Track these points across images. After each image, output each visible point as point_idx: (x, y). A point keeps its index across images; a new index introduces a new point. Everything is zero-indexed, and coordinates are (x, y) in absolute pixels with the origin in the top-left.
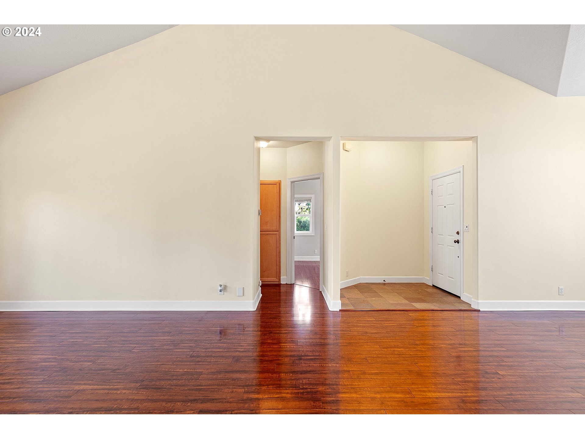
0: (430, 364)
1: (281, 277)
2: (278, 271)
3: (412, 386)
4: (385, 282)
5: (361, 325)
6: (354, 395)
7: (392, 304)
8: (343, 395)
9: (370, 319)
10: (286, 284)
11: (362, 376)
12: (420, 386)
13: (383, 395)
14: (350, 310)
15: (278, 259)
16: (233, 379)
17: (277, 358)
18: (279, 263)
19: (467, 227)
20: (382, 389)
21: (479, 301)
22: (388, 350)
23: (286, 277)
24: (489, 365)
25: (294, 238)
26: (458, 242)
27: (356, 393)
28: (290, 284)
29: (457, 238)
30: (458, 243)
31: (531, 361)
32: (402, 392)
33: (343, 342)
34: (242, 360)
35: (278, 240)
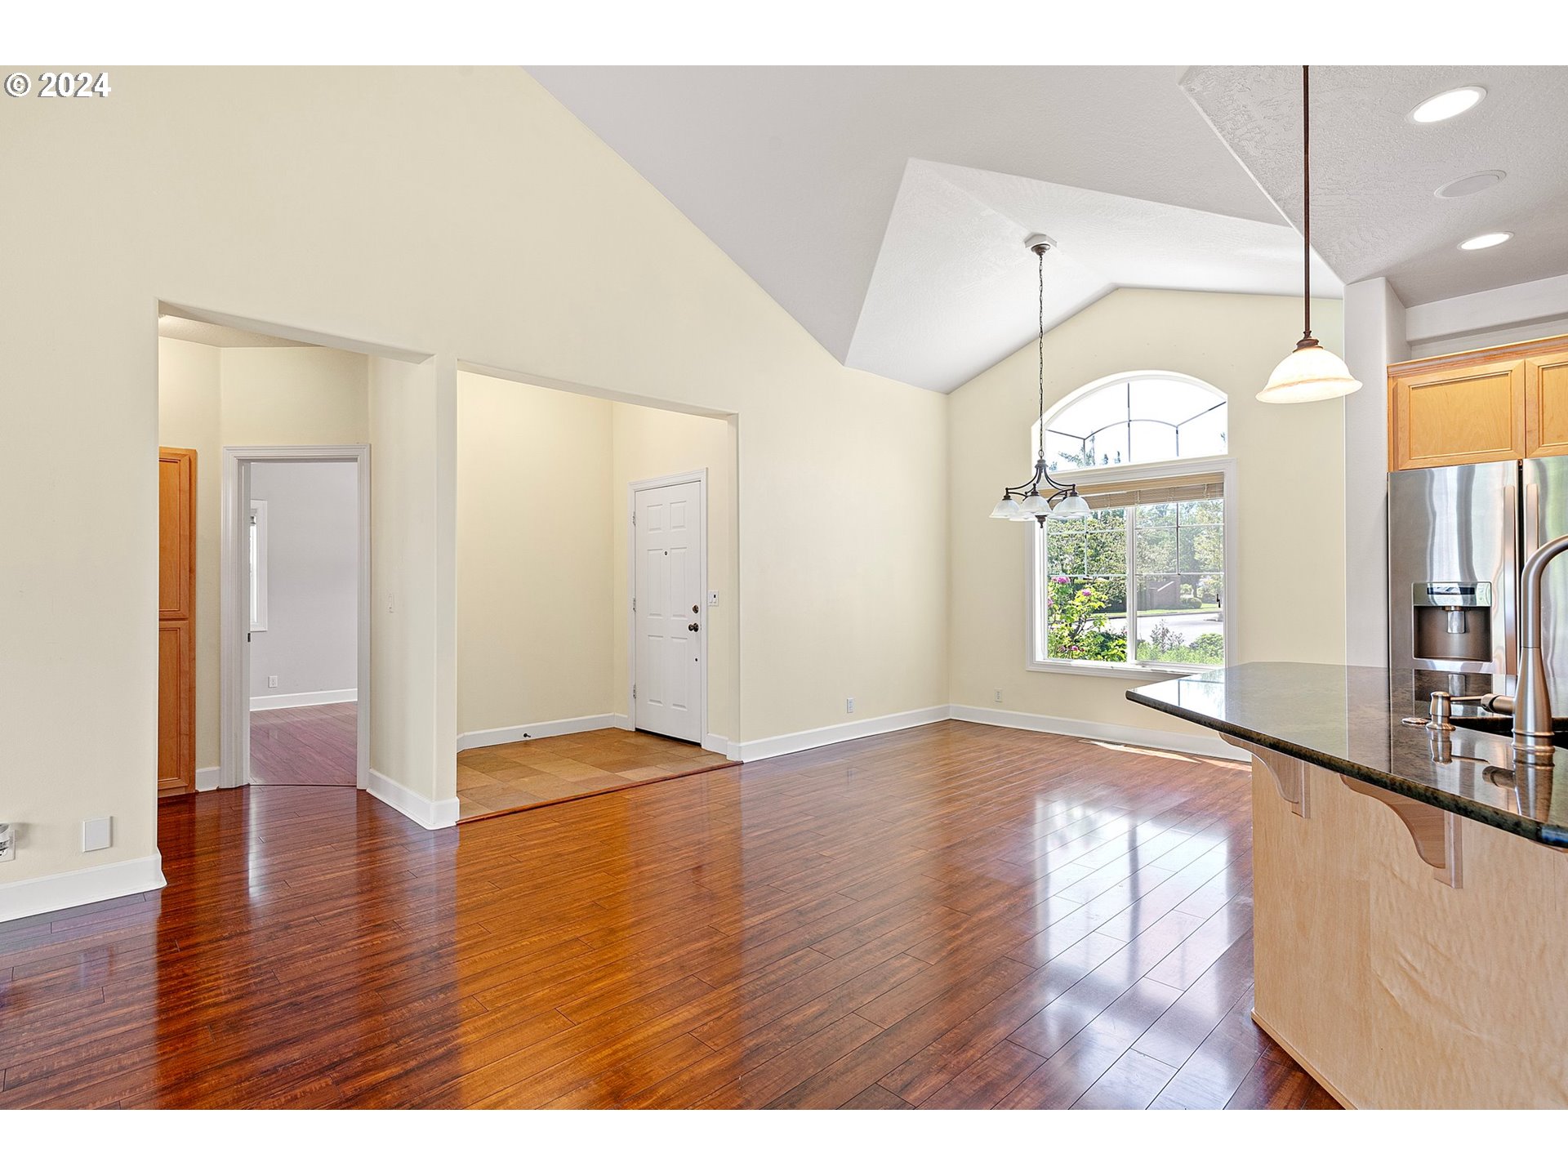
0: (719, 875)
1: (197, 771)
2: (185, 752)
3: (714, 921)
4: (527, 738)
5: (536, 842)
6: (621, 976)
7: (575, 783)
8: (599, 985)
9: (548, 826)
10: (219, 790)
11: (612, 938)
12: (726, 916)
13: (675, 954)
14: (485, 817)
15: (185, 712)
16: (266, 1073)
17: (368, 977)
18: (190, 724)
19: (715, 596)
20: (664, 944)
21: (742, 744)
22: (628, 874)
23: (216, 768)
24: (805, 848)
25: (249, 640)
26: (694, 628)
27: (621, 971)
28: (236, 788)
29: (694, 619)
30: (696, 630)
31: (852, 824)
32: (703, 937)
33: (519, 887)
34: (251, 1021)
35: (185, 649)
